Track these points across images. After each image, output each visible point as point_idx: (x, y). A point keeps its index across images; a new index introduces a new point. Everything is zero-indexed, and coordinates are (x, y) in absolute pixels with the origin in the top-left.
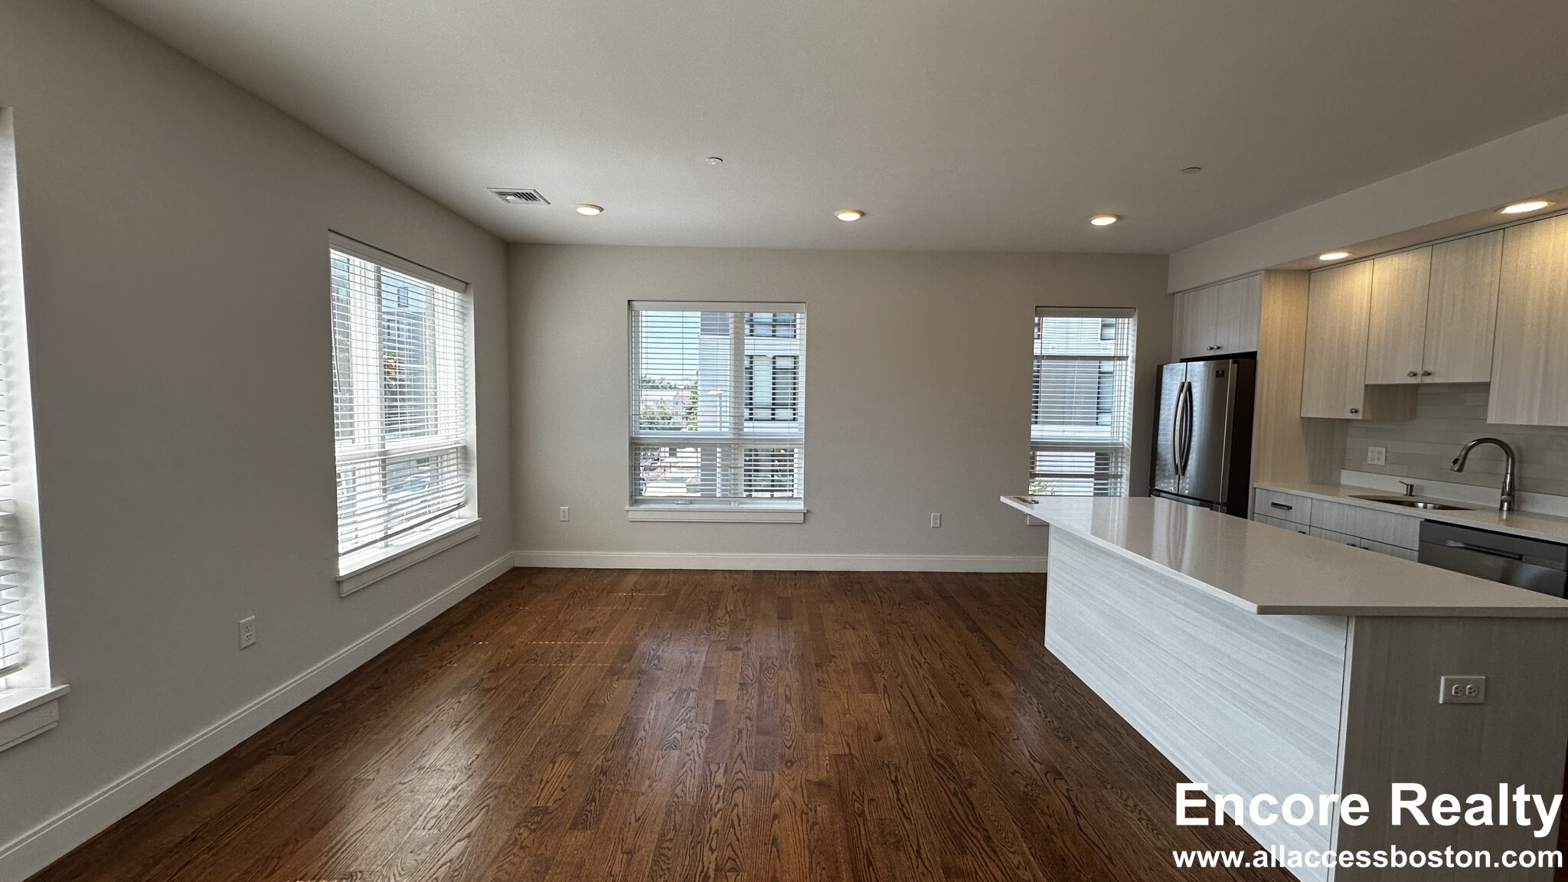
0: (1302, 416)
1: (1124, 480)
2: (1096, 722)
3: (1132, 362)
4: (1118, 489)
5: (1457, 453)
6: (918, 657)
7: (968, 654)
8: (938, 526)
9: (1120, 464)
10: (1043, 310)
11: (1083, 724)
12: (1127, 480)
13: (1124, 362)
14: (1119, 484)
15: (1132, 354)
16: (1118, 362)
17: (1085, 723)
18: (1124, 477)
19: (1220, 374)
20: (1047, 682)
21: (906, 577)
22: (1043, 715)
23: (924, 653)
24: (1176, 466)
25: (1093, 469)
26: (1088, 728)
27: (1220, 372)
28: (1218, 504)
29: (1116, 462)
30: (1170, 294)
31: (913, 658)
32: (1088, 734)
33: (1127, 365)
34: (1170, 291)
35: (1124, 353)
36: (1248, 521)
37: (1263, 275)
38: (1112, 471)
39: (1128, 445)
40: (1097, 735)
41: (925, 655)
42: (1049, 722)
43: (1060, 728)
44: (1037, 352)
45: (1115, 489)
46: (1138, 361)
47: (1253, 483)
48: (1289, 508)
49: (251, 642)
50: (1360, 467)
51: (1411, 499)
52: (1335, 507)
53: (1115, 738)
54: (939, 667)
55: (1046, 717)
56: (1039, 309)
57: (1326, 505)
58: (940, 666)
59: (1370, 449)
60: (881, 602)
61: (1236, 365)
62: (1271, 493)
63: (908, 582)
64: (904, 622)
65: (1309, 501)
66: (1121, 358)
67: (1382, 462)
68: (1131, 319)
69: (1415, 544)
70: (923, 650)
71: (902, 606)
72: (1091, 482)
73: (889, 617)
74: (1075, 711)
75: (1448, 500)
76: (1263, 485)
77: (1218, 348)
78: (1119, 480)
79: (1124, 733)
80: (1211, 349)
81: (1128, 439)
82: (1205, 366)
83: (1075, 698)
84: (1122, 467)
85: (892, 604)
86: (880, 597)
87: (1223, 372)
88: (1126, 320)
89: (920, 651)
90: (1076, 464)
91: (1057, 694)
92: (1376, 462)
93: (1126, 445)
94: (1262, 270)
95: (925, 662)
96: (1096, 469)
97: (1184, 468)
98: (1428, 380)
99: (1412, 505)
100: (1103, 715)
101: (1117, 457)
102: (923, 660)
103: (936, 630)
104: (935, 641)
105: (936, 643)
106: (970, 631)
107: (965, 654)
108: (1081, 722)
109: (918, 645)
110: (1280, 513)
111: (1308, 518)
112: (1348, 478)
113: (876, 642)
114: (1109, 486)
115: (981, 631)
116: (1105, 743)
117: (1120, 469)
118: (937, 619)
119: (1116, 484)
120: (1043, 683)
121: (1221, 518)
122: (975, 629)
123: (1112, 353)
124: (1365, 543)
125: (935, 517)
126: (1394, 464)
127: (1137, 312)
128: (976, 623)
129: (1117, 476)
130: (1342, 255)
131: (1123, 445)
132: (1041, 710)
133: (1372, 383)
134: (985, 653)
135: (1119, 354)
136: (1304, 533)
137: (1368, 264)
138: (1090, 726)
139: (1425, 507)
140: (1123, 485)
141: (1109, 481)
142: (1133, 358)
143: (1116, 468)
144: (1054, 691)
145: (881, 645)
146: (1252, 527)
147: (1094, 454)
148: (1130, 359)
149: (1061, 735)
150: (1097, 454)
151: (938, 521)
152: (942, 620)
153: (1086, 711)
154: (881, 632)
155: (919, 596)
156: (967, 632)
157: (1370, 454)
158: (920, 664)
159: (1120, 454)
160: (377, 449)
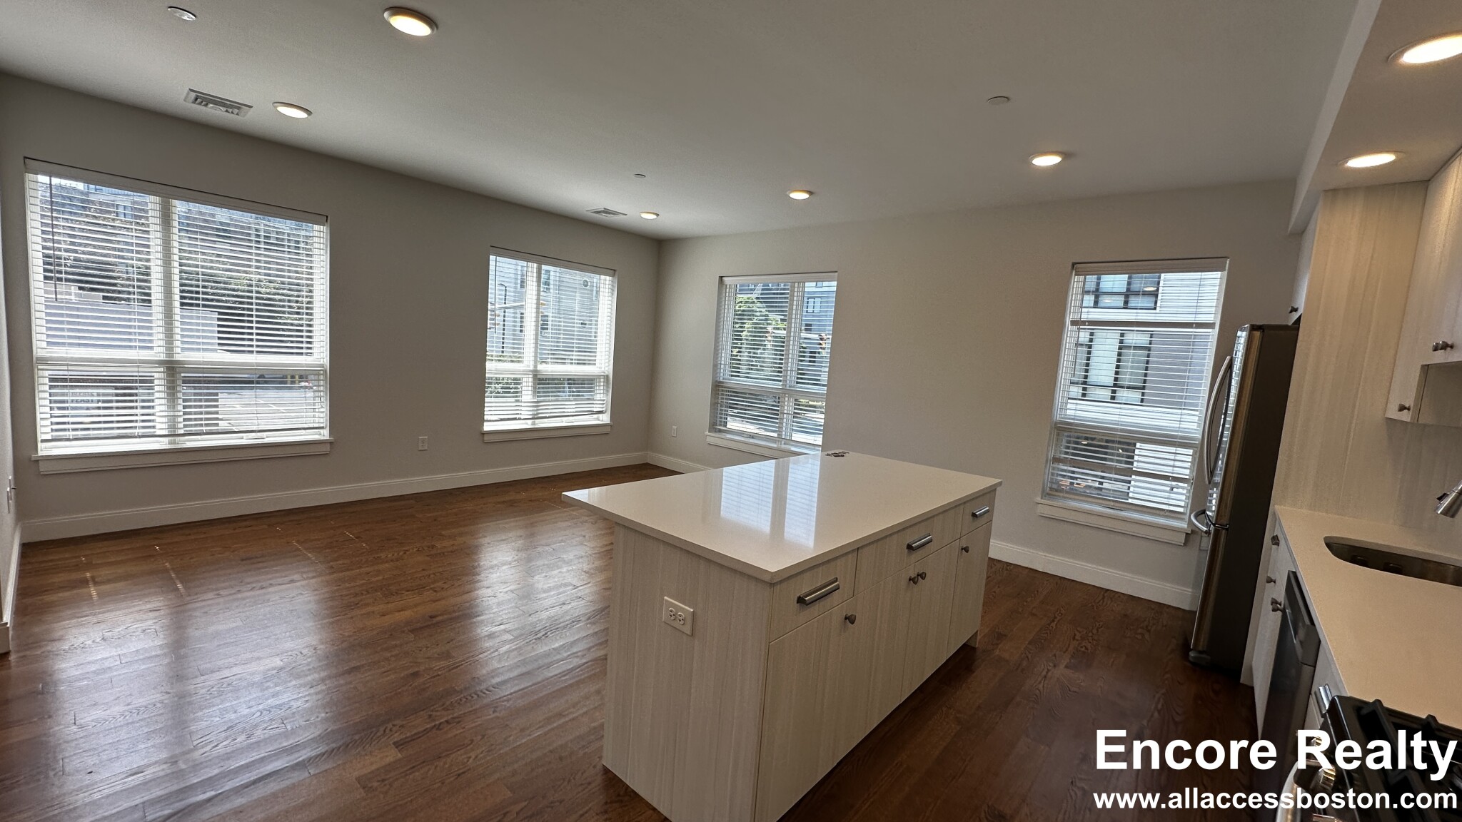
0: (1388, 416)
3: (1217, 331)
10: (1085, 267)
15: (1218, 320)
47: (1275, 507)
49: (423, 449)
56: (1077, 265)
77: (1296, 310)
88: (1218, 274)
142: (1218, 325)
148: (1216, 327)
160: (532, 368)
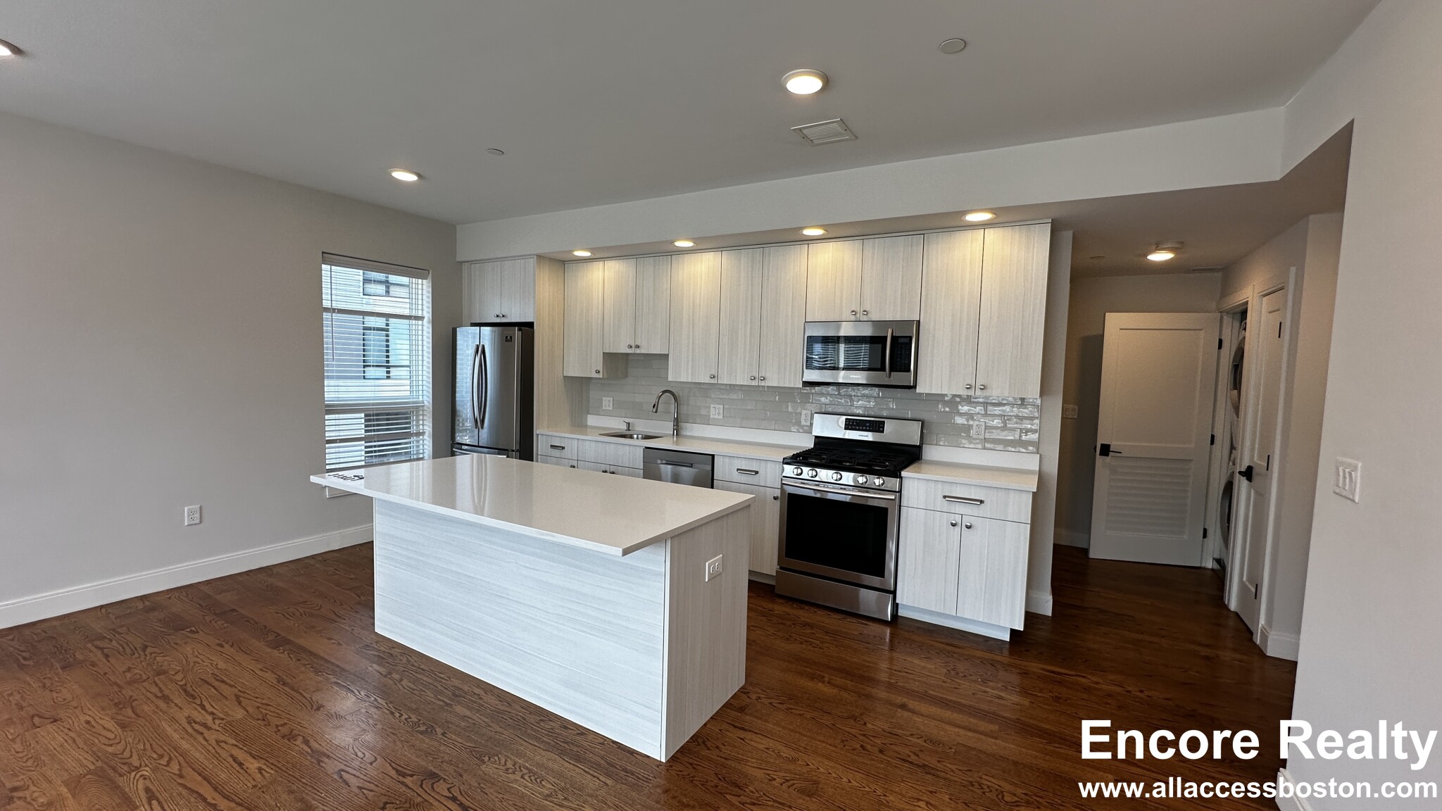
0: (565, 375)
1: (426, 437)
2: (454, 694)
3: (429, 322)
4: (421, 447)
5: (654, 401)
6: (198, 716)
7: (279, 680)
8: (198, 521)
9: (421, 422)
10: (331, 257)
11: (441, 703)
12: (429, 437)
13: (420, 322)
14: (421, 442)
15: (427, 314)
16: (414, 321)
17: (443, 701)
18: (427, 434)
19: (509, 339)
20: (390, 673)
21: (149, 603)
22: (397, 715)
23: (208, 706)
24: (476, 421)
25: (363, 431)
26: (447, 704)
27: (509, 338)
28: (513, 451)
29: (418, 420)
30: (459, 262)
31: (190, 721)
32: (450, 712)
33: (423, 326)
34: (459, 259)
35: (420, 314)
36: (534, 463)
37: (535, 258)
38: (414, 430)
39: (428, 402)
40: (459, 709)
41: (211, 709)
42: (406, 719)
43: (420, 720)
44: (326, 304)
45: (418, 446)
46: (434, 322)
47: (536, 431)
48: (563, 448)
50: (598, 412)
51: (628, 433)
52: (593, 444)
53: (475, 702)
54: (239, 716)
55: (401, 715)
56: (325, 255)
57: (587, 443)
58: (239, 714)
59: (604, 398)
60: (107, 656)
61: (520, 332)
62: (550, 437)
63: (152, 609)
64: (159, 674)
65: (576, 441)
66: (417, 318)
67: (611, 409)
68: (424, 281)
69: (640, 464)
70: (205, 703)
71: (149, 650)
72: (361, 445)
73: (128, 675)
74: (429, 694)
75: (651, 431)
76: (544, 433)
77: (503, 316)
78: (421, 437)
79: (482, 693)
80: (498, 316)
81: (428, 397)
82: (492, 331)
83: (425, 679)
84: (423, 425)
85: (128, 651)
86: (102, 649)
87: (511, 337)
88: (420, 281)
89: (203, 707)
90: (341, 428)
91: (405, 682)
92: (608, 408)
93: (426, 403)
94: (534, 255)
95: (214, 719)
96: (366, 431)
97: (483, 421)
98: (638, 351)
99: (631, 437)
100: (457, 683)
101: (417, 416)
102: (210, 718)
103: (221, 665)
104: (223, 682)
105: (226, 683)
106: (274, 648)
107: (275, 682)
108: (438, 702)
109: (194, 698)
110: (556, 453)
111: (576, 456)
112: (592, 420)
113: (110, 724)
114: (412, 445)
115: (288, 642)
116: (468, 713)
117: (421, 427)
118: (219, 648)
119: (418, 442)
120: (386, 676)
121: (515, 462)
122: (280, 642)
123: (407, 312)
124: (613, 468)
125: (191, 512)
126: (619, 407)
127: (430, 275)
128: (279, 635)
129: (418, 434)
130: (587, 254)
131: (423, 403)
132: (393, 710)
133: (607, 351)
134: (303, 669)
135: (414, 314)
136: (574, 467)
137: (601, 264)
138: (448, 701)
139: (637, 438)
140: (425, 442)
141: (412, 439)
142: (429, 318)
143: (418, 426)
144: (401, 680)
145: (123, 726)
146: (536, 466)
147: (363, 415)
148: (426, 320)
149: (423, 728)
150: (366, 416)
151: (197, 515)
152: (227, 646)
153: (440, 687)
154: (116, 705)
155: (178, 625)
156: (269, 650)
157: (604, 403)
158: (205, 725)
159: (421, 412)
